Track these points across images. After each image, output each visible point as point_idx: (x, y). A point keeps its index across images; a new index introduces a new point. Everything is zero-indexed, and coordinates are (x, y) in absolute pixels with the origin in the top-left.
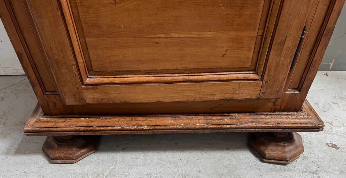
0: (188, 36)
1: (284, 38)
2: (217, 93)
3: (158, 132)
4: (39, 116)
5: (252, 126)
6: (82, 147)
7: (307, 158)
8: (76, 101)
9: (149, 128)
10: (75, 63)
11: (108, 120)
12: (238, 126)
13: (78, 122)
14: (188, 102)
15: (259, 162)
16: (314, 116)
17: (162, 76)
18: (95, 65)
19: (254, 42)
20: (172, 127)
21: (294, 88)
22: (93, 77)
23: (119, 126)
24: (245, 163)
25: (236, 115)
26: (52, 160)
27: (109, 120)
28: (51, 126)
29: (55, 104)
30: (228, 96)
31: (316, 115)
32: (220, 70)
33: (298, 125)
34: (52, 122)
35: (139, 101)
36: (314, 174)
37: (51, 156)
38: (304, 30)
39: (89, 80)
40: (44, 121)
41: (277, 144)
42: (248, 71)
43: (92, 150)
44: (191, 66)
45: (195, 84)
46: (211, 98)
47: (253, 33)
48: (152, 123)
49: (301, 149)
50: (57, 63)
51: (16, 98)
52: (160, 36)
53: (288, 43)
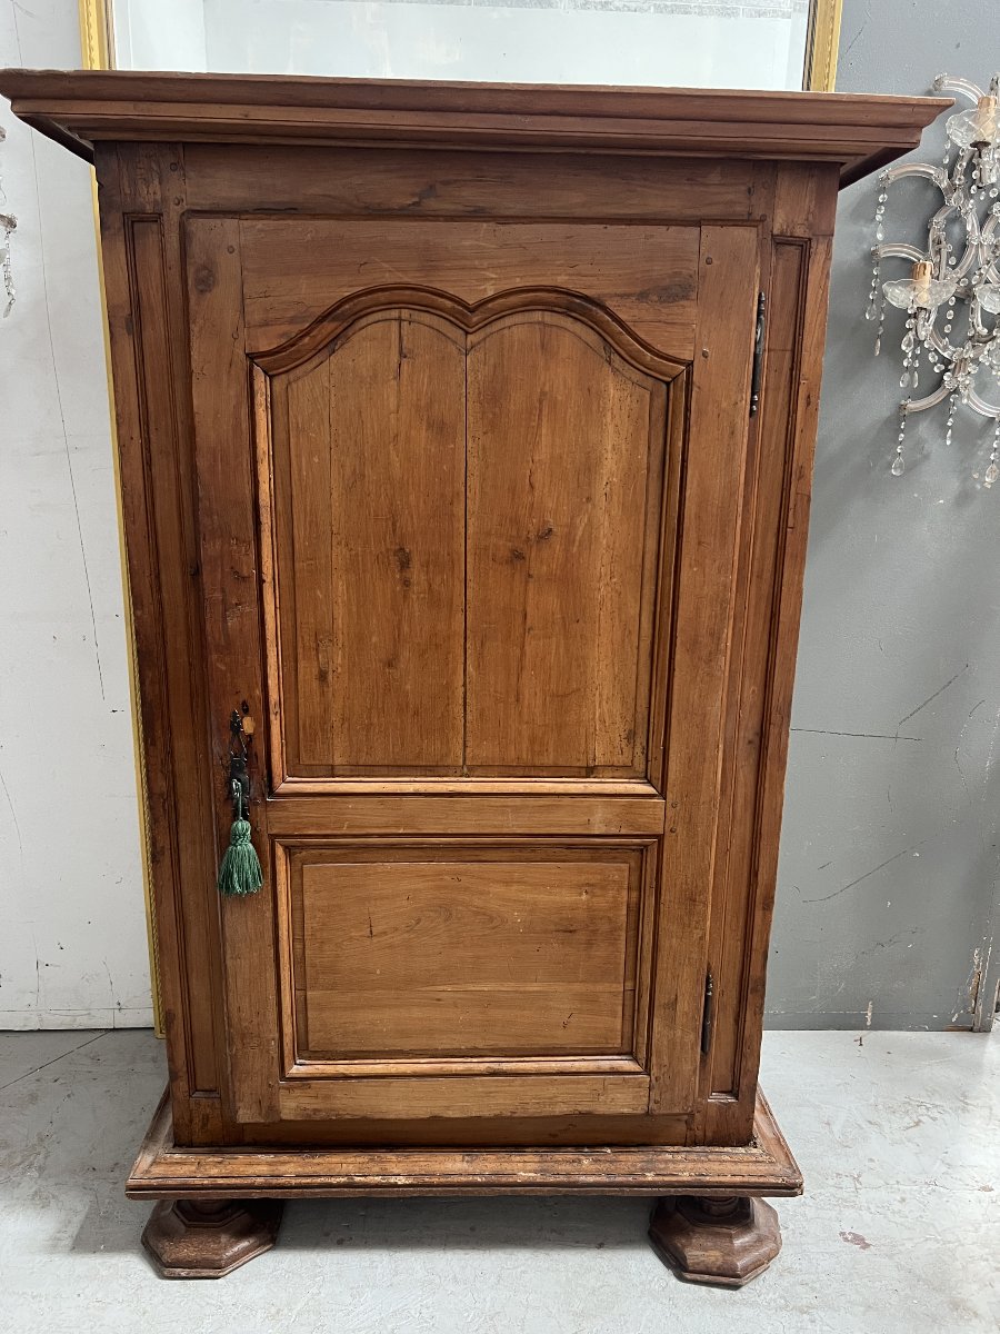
0: (497, 989)
1: (673, 997)
2: (560, 1099)
3: (427, 1192)
4: (161, 1149)
5: (642, 1179)
6: (241, 1234)
7: (789, 1271)
8: (260, 1114)
9: (410, 1181)
10: (277, 1035)
11: (317, 1160)
12: (612, 1179)
13: (251, 1164)
14: (498, 1118)
15: (674, 1280)
16: (783, 1158)
18: (314, 1039)
19: (621, 1002)
20: (463, 1179)
21: (724, 1089)
22: (307, 1062)
23: (343, 1176)
24: (641, 1283)
25: (609, 1151)
26: (165, 1267)
27: (321, 1160)
28: (188, 1174)
29: (206, 1118)
30: (583, 1108)
31: (788, 1155)
32: (563, 1052)
33: (746, 1179)
34: (192, 1164)
35: (392, 1116)
36: (802, 1312)
37: (165, 1258)
38: (708, 983)
39: (298, 1069)
40: (173, 1160)
41: (712, 1229)
42: (618, 1054)
43: (264, 1244)
44: (502, 1044)
45: (513, 1080)
46: (548, 1110)
47: (614, 985)
48: (417, 1170)
49: (772, 1245)
50: (243, 1036)
51: (69, 1096)
52: (445, 988)
53: (683, 1006)
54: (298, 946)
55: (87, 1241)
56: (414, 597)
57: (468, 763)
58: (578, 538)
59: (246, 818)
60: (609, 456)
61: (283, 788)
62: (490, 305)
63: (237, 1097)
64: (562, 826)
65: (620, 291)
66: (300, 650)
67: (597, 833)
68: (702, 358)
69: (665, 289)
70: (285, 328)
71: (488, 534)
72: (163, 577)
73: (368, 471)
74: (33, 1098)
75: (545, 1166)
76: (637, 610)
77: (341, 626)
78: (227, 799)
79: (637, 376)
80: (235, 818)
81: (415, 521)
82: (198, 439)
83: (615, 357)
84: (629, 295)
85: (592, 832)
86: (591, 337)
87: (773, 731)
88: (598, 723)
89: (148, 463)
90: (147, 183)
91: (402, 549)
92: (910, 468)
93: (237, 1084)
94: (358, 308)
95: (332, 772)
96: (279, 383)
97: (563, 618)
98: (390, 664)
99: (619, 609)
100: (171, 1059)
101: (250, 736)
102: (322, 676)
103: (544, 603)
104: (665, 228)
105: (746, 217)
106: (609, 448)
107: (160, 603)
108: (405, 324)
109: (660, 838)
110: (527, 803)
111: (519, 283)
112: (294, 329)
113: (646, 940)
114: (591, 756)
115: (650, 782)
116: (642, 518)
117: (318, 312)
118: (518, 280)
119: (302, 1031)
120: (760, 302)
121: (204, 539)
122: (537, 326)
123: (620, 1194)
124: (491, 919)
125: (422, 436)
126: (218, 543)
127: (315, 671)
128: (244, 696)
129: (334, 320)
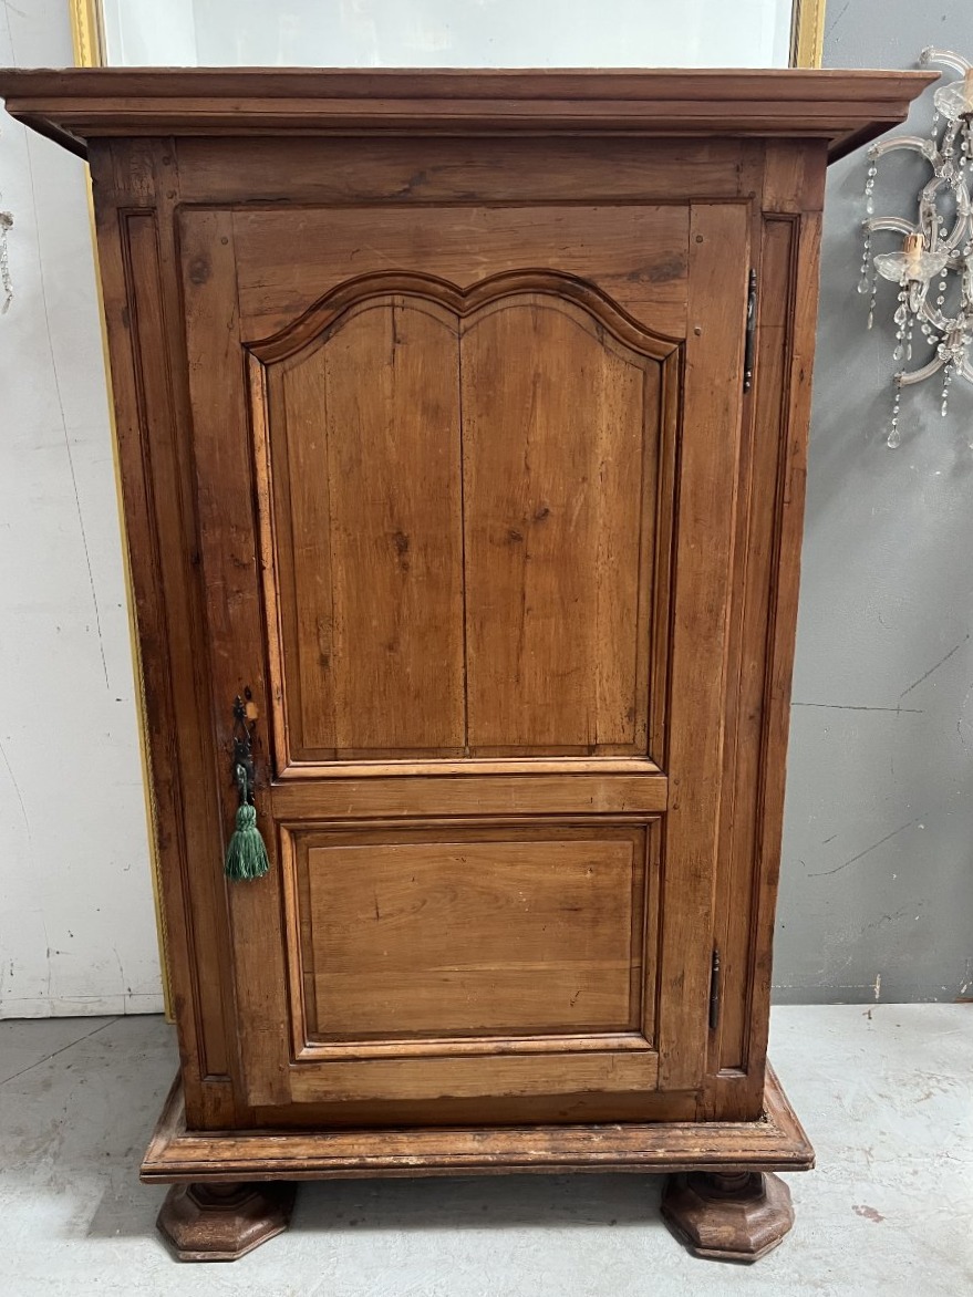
0: (503, 968)
1: (680, 973)
2: (569, 1077)
3: (440, 1172)
4: (174, 1132)
5: (652, 1156)
6: (255, 1217)
7: (803, 1245)
8: (271, 1097)
9: (421, 1161)
10: (286, 1018)
11: (329, 1141)
12: (623, 1156)
13: (263, 1147)
14: (508, 1097)
15: (687, 1256)
16: (793, 1131)
17: (455, 1043)
18: (323, 1021)
19: (628, 979)
20: (474, 1158)
21: (733, 1064)
22: (316, 1044)
23: (355, 1157)
24: (655, 1260)
25: (619, 1128)
26: (180, 1250)
27: (332, 1142)
28: (201, 1158)
29: (218, 1102)
30: (592, 1086)
31: (798, 1129)
32: (571, 1030)
33: (757, 1154)
34: (205, 1147)
35: (403, 1097)
36: (816, 1286)
37: (181, 1241)
38: (714, 958)
39: (307, 1051)
40: (186, 1144)
41: (730, 1205)
42: (626, 1032)
43: (278, 1226)
44: (512, 1023)
45: (522, 1060)
46: (557, 1089)
47: (621, 962)
48: (428, 1149)
49: (785, 1220)
50: (253, 1020)
51: (82, 1082)
52: (452, 968)
53: (691, 982)
54: (306, 929)
55: (103, 1226)
56: (413, 580)
57: (470, 744)
58: (574, 518)
59: (251, 803)
60: (604, 435)
61: (287, 772)
62: (482, 289)
63: (248, 1081)
64: (566, 805)
65: (611, 271)
66: (301, 635)
67: (600, 810)
68: (695, 336)
69: (656, 268)
70: (280, 317)
71: (486, 516)
72: (164, 566)
73: (364, 456)
74: (47, 1085)
75: (556, 1144)
76: (636, 589)
77: (341, 611)
78: (231, 786)
79: (630, 355)
80: (240, 803)
81: (412, 504)
82: (196, 429)
83: (608, 338)
84: (620, 276)
85: (595, 811)
86: (583, 318)
87: (774, 705)
88: (598, 700)
89: (147, 455)
90: (140, 178)
91: (400, 533)
92: (907, 440)
93: (248, 1068)
94: (352, 295)
95: (335, 755)
96: (275, 371)
97: (562, 598)
98: (391, 648)
99: (618, 587)
100: (182, 1044)
101: (253, 721)
102: (324, 661)
103: (542, 583)
104: (655, 207)
105: (735, 195)
106: (604, 427)
107: (162, 592)
108: (398, 310)
109: (664, 814)
110: (530, 783)
111: (510, 266)
112: (289, 318)
113: (651, 917)
114: (593, 735)
115: (652, 760)
116: (639, 495)
117: (312, 300)
118: (509, 263)
119: (311, 1014)
120: (751, 279)
121: (204, 528)
122: (529, 309)
123: (631, 1171)
124: (497, 899)
125: (418, 420)
126: (218, 533)
127: (316, 655)
128: (246, 683)
129: (327, 308)
